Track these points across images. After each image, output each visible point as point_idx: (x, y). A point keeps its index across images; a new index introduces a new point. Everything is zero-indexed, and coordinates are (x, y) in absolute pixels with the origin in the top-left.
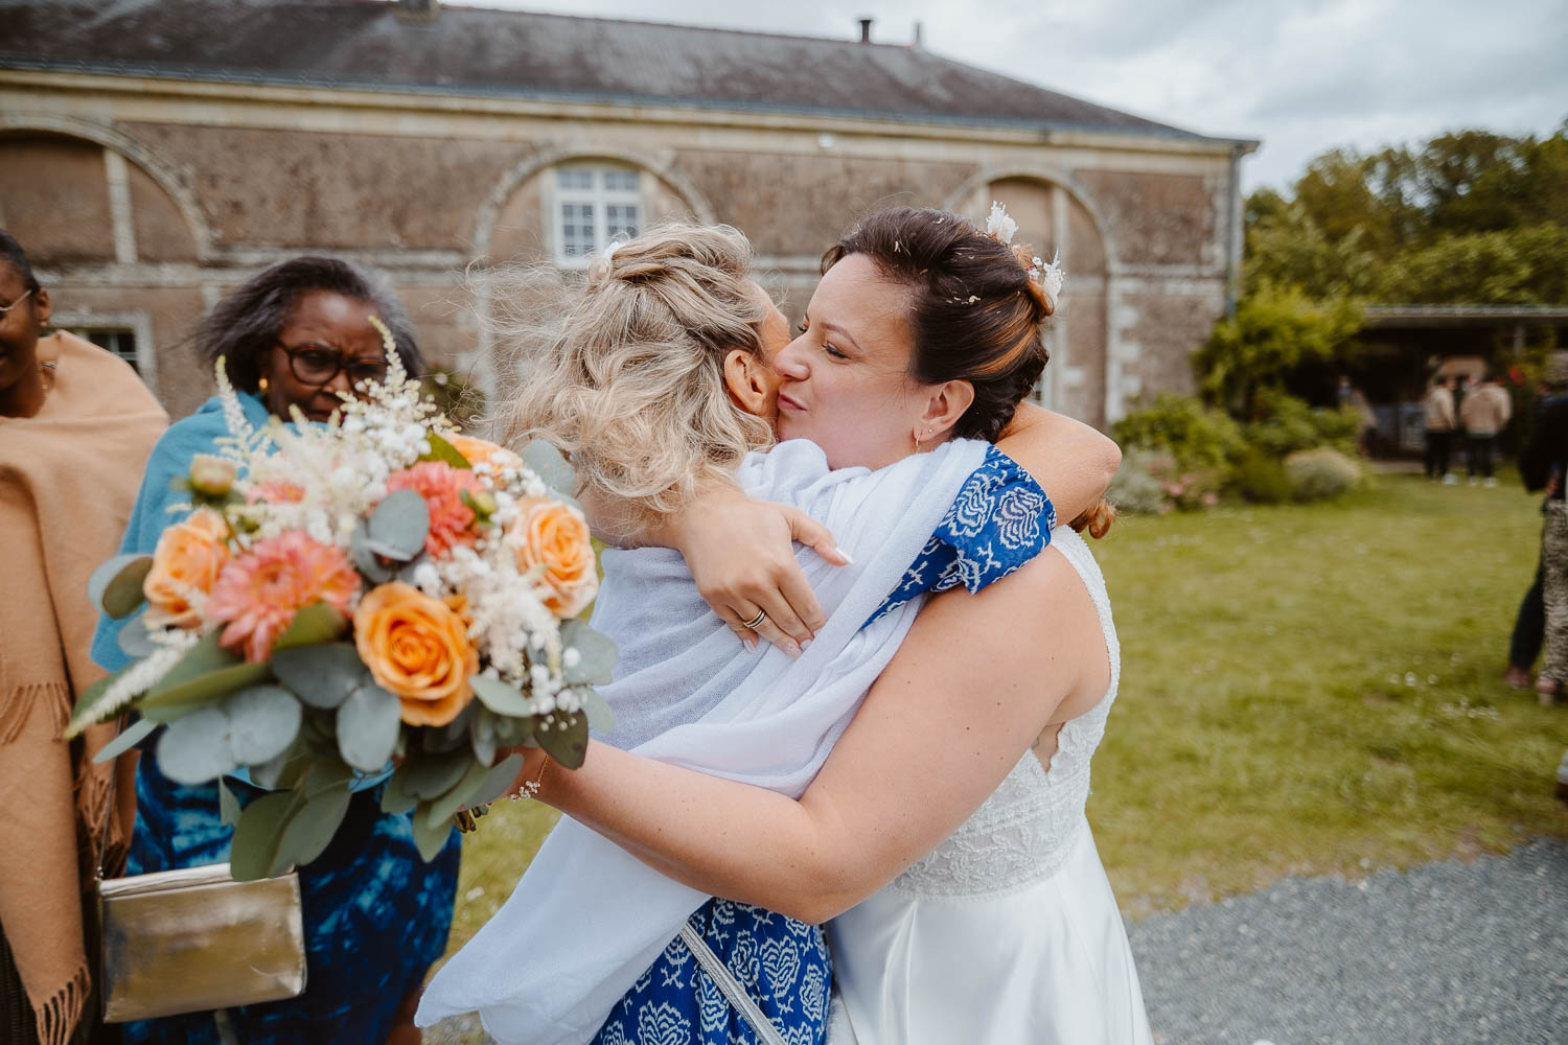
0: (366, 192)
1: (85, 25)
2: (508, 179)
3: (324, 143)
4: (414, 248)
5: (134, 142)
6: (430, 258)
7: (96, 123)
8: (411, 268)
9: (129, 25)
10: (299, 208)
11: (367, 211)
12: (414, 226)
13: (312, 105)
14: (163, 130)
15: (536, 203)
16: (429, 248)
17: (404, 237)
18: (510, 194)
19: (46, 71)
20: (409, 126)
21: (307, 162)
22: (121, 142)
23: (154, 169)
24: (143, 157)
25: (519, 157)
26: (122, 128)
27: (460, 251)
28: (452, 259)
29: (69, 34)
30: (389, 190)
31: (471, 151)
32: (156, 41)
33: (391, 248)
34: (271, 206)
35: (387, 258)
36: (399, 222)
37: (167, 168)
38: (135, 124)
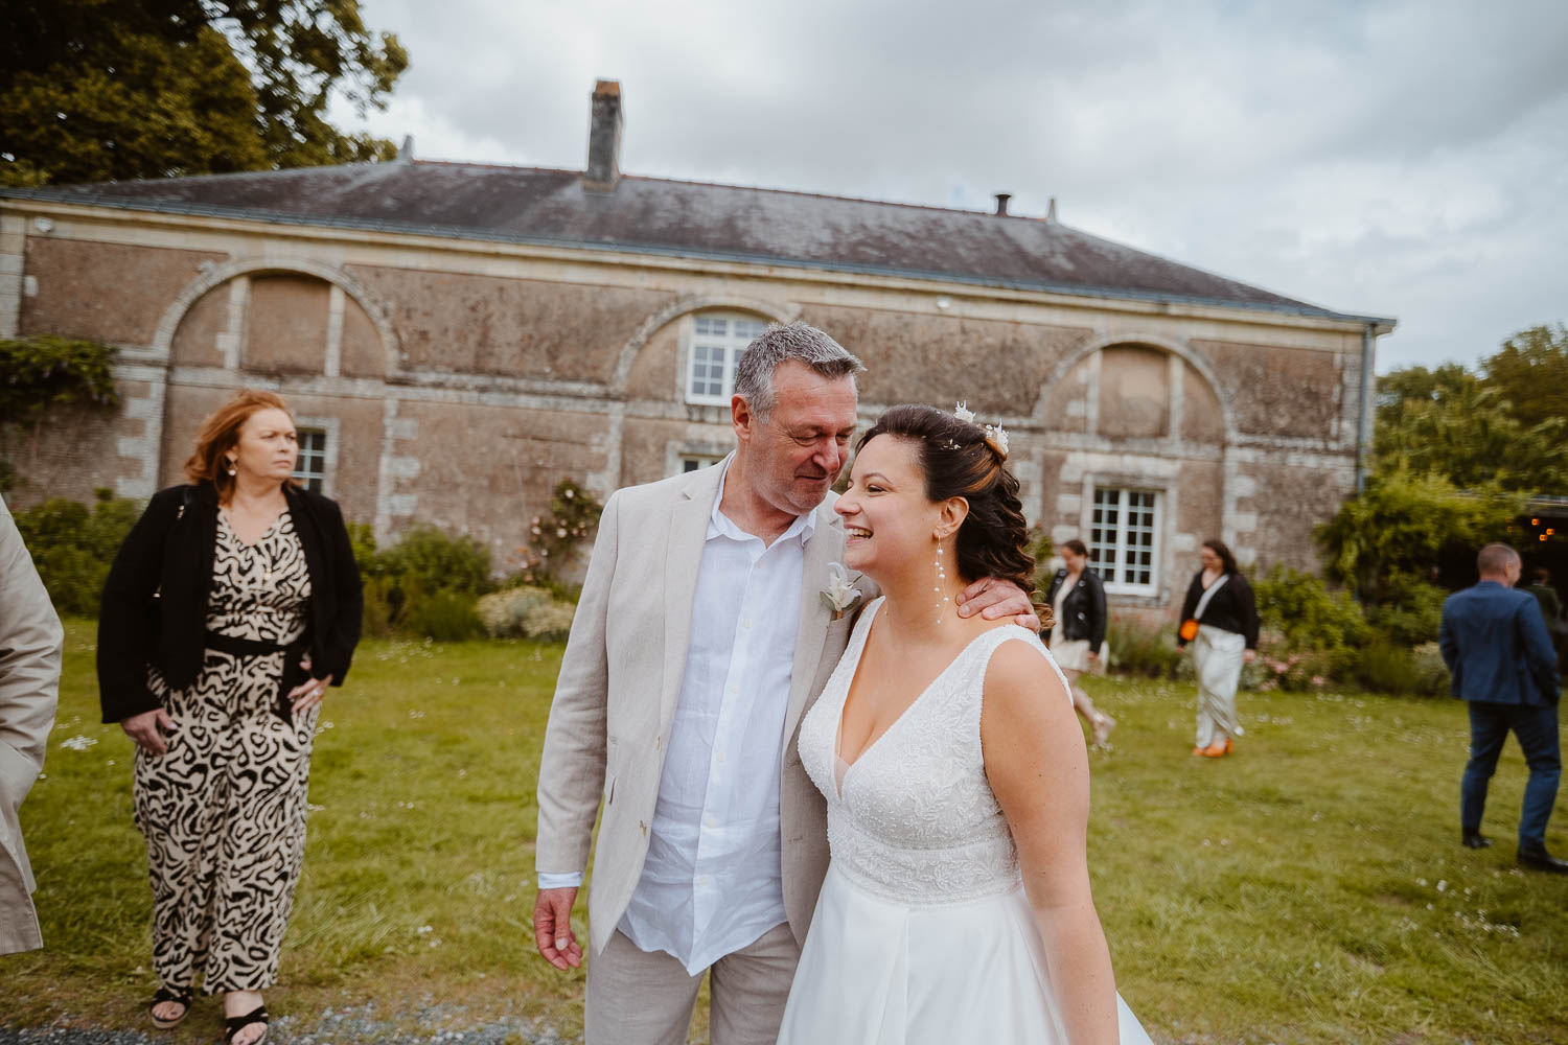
0: (529, 328)
1: (340, 190)
2: (651, 324)
3: (501, 286)
4: (562, 378)
5: (354, 280)
6: (575, 387)
7: (330, 266)
8: (556, 394)
9: (372, 190)
10: (473, 339)
11: (527, 344)
12: (565, 359)
13: (497, 255)
14: (378, 271)
15: (673, 345)
16: (576, 379)
17: (555, 368)
18: (650, 336)
19: (302, 225)
20: (574, 275)
21: (486, 302)
22: (345, 281)
23: (365, 302)
24: (358, 293)
25: (664, 305)
26: (348, 268)
27: (601, 382)
28: (595, 389)
29: (327, 197)
30: (548, 328)
31: (623, 298)
32: (388, 202)
33: (544, 376)
34: (451, 335)
35: (538, 385)
36: (553, 355)
37: (375, 302)
38: (357, 266)
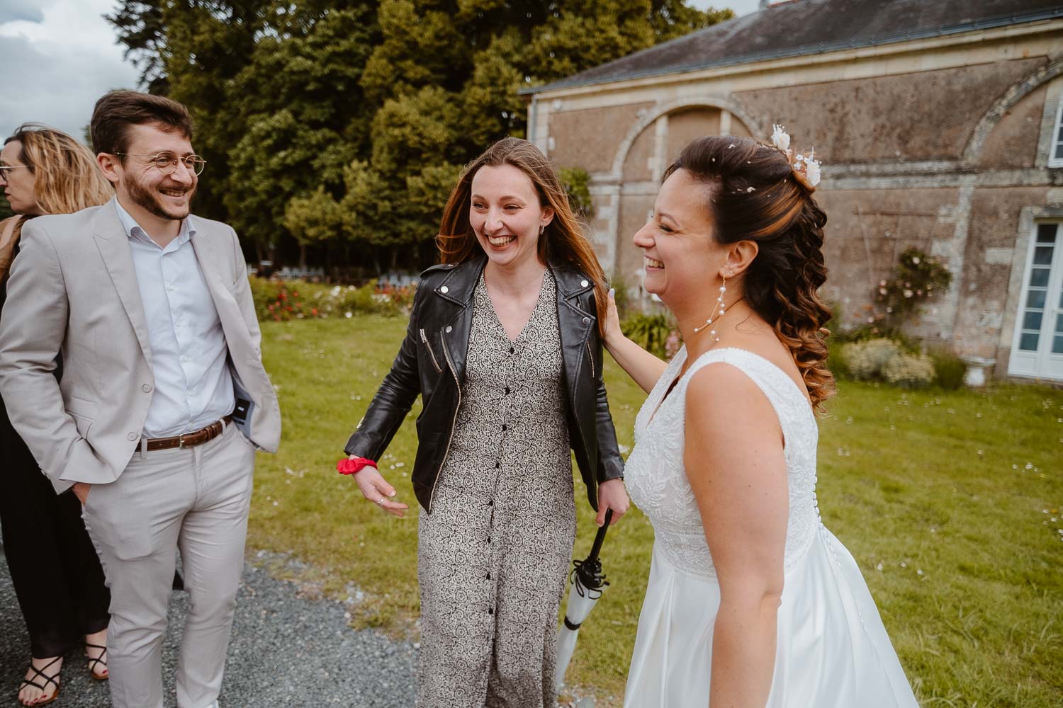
0: (882, 119)
1: (722, 40)
2: (1013, 93)
3: (857, 87)
4: (913, 159)
5: (738, 104)
6: (925, 166)
7: (722, 97)
8: (907, 174)
9: (744, 34)
10: (831, 136)
11: (879, 134)
12: (916, 142)
13: (856, 61)
14: (755, 94)
15: (1039, 112)
16: (926, 158)
17: (906, 151)
18: (1010, 106)
19: (703, 69)
20: (929, 63)
21: (843, 103)
22: (732, 106)
23: (746, 120)
24: (741, 113)
25: (1026, 76)
26: (734, 96)
27: (952, 158)
28: (946, 165)
29: (715, 47)
30: (899, 117)
31: (980, 75)
32: (759, 40)
33: (895, 159)
34: (813, 135)
35: (889, 168)
36: (904, 140)
37: (753, 118)
38: (740, 93)
